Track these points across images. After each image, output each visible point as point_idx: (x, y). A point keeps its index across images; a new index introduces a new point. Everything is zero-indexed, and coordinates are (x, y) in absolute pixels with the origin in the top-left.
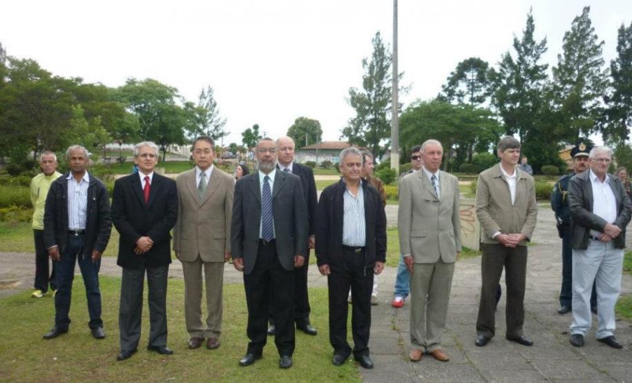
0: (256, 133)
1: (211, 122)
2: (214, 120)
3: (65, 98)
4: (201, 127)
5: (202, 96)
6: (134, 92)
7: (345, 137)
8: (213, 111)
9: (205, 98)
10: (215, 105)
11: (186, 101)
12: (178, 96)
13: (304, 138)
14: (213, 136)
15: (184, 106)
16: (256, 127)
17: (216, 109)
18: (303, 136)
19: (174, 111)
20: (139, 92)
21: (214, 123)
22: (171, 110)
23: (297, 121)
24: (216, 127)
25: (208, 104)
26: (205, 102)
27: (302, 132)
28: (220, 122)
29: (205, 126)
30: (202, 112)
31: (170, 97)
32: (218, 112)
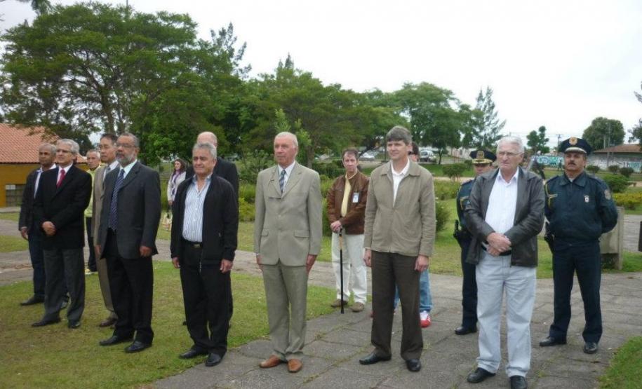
0: (542, 135)
1: (488, 125)
2: (492, 122)
3: (322, 104)
4: (478, 130)
5: (480, 98)
6: (408, 97)
7: (635, 138)
8: (491, 113)
9: (483, 100)
10: (493, 107)
11: (461, 104)
12: (453, 99)
13: (602, 141)
14: (490, 138)
15: (459, 109)
16: (542, 129)
17: (494, 111)
18: (600, 138)
19: (448, 114)
20: (412, 95)
21: (491, 126)
22: (443, 113)
23: (594, 122)
24: (494, 130)
25: (486, 106)
26: (483, 104)
27: (599, 134)
28: (498, 125)
29: (482, 129)
30: (479, 114)
31: (445, 100)
32: (496, 114)
